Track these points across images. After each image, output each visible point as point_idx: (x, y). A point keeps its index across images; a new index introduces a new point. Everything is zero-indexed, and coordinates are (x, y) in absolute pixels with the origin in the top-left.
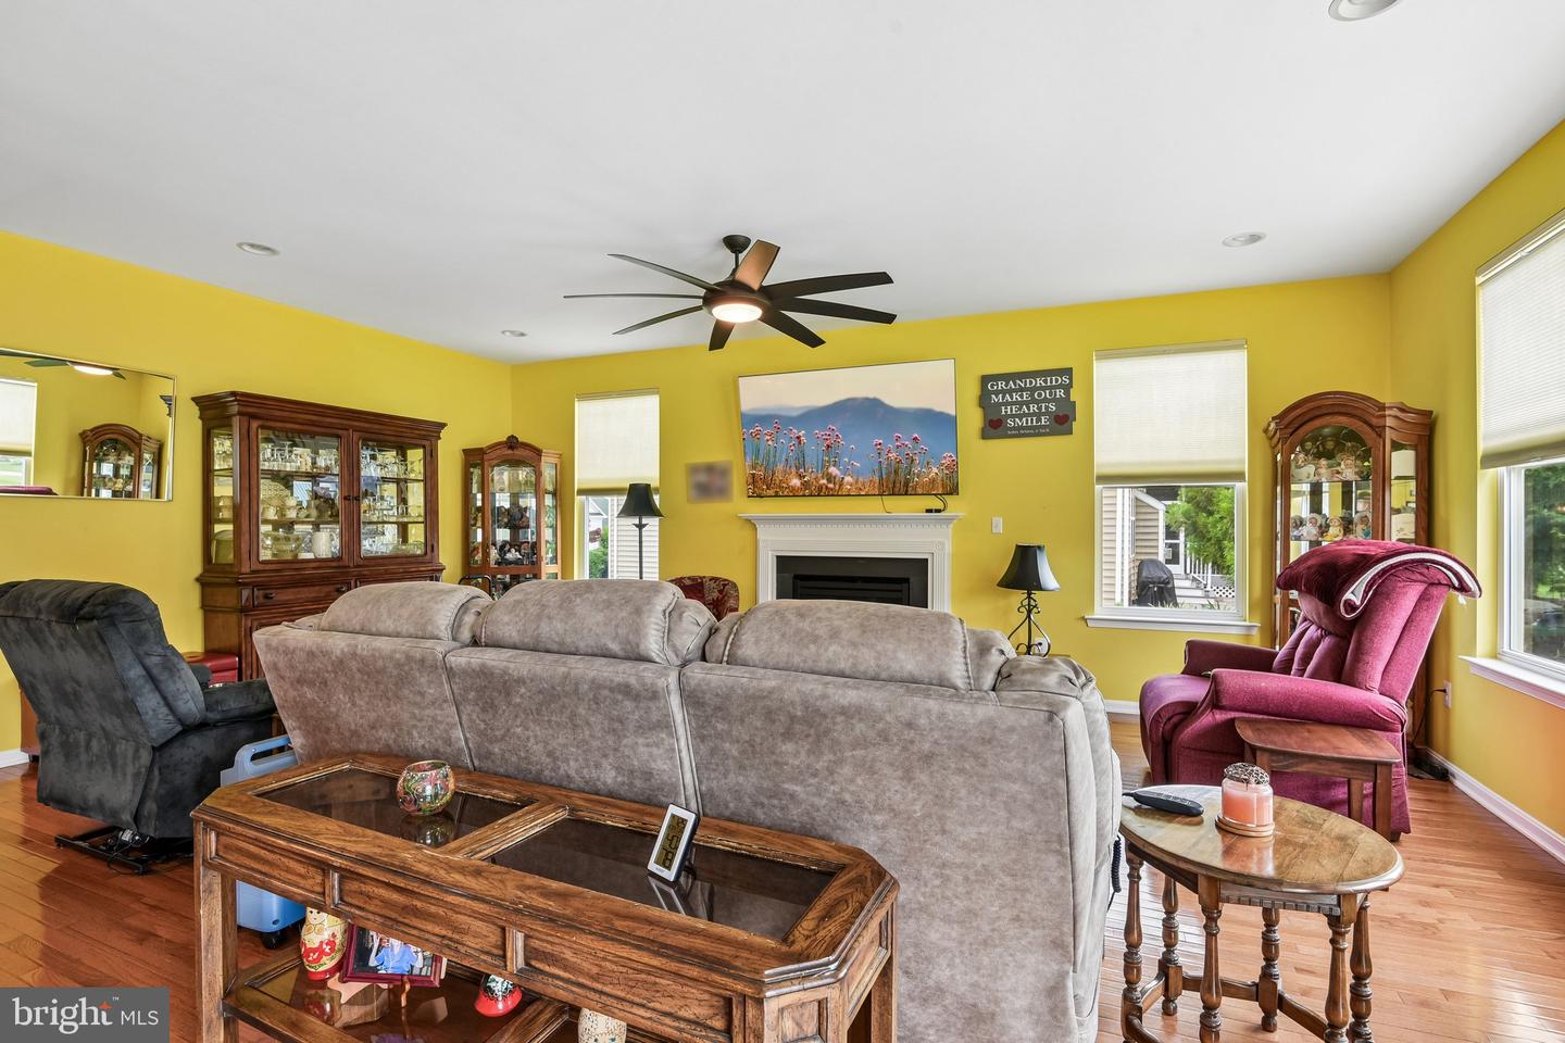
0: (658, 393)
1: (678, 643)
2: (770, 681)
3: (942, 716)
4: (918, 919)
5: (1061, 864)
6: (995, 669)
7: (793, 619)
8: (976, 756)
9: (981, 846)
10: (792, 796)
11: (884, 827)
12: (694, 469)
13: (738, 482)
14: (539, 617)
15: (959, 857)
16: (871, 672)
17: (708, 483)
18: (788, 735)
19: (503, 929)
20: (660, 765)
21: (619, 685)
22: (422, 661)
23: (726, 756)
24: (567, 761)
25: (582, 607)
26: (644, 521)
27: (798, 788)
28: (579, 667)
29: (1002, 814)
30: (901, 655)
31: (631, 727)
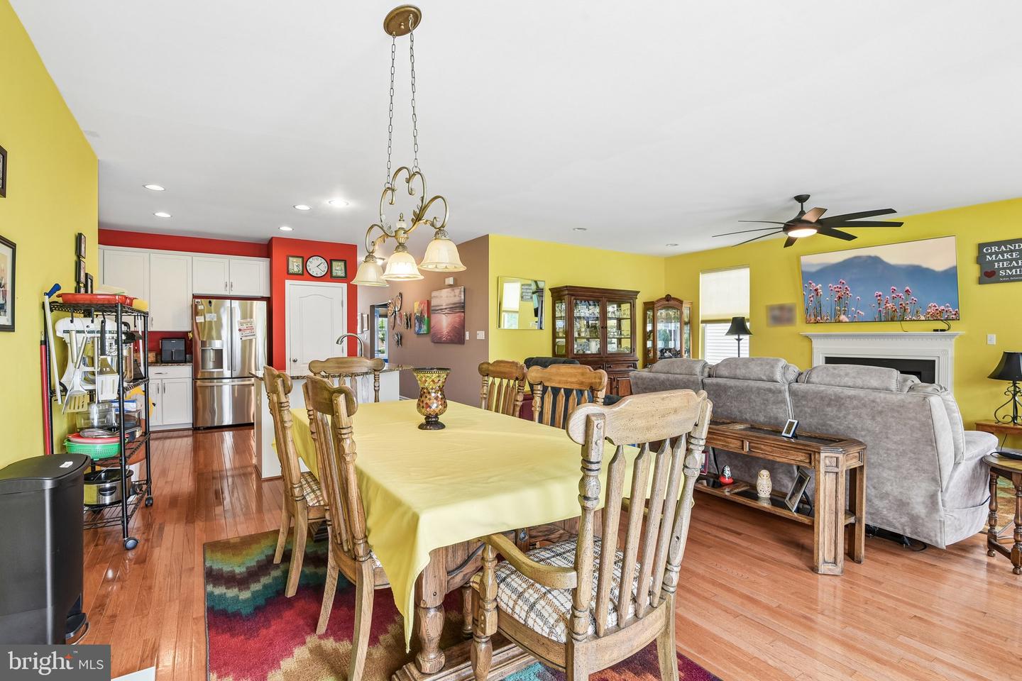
0: (748, 267)
1: (787, 377)
2: (822, 388)
3: (885, 398)
4: (878, 469)
5: (933, 450)
6: (909, 386)
7: (832, 370)
8: (898, 412)
9: (902, 443)
10: (830, 426)
11: (865, 436)
12: (771, 308)
13: (799, 314)
14: (736, 368)
15: (894, 447)
16: (861, 386)
17: (781, 315)
18: (829, 405)
19: (743, 441)
20: (781, 415)
21: (767, 389)
22: (693, 382)
23: (806, 413)
24: (746, 414)
25: (752, 365)
26: (741, 337)
27: (832, 423)
28: (752, 383)
29: (909, 431)
30: (872, 381)
31: (771, 402)
